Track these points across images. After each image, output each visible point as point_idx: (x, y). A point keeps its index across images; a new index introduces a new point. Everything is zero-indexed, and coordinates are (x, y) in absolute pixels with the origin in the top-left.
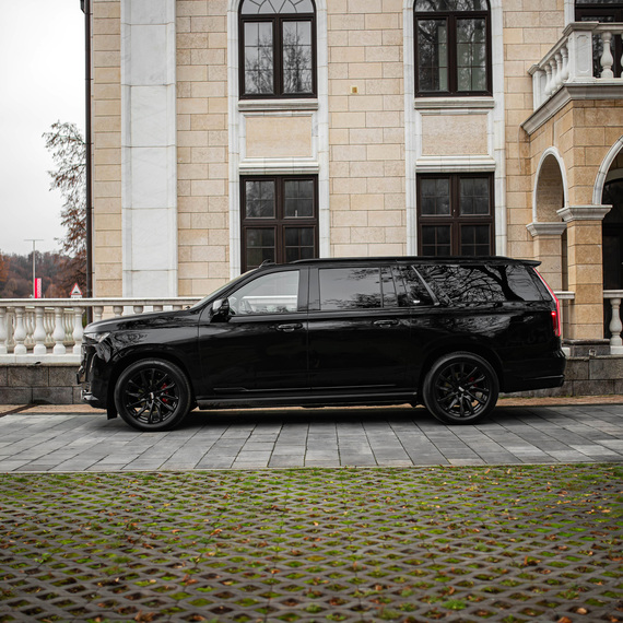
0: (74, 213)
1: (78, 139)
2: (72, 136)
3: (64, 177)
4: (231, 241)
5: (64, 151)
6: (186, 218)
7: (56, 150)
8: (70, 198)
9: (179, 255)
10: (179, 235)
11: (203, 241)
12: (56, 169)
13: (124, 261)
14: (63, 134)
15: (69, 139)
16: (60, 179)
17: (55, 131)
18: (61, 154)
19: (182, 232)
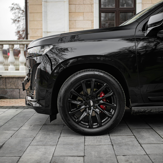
0: (19, 32)
1: (20, 9)
2: (18, 7)
3: (16, 20)
4: (95, 18)
5: (16, 13)
6: (73, 7)
7: (13, 12)
8: (18, 27)
9: (69, 25)
10: (69, 15)
11: (81, 18)
12: (13, 18)
13: (43, 27)
14: (15, 7)
15: (17, 8)
16: (15, 21)
17: (13, 6)
18: (15, 13)
19: (71, 14)
